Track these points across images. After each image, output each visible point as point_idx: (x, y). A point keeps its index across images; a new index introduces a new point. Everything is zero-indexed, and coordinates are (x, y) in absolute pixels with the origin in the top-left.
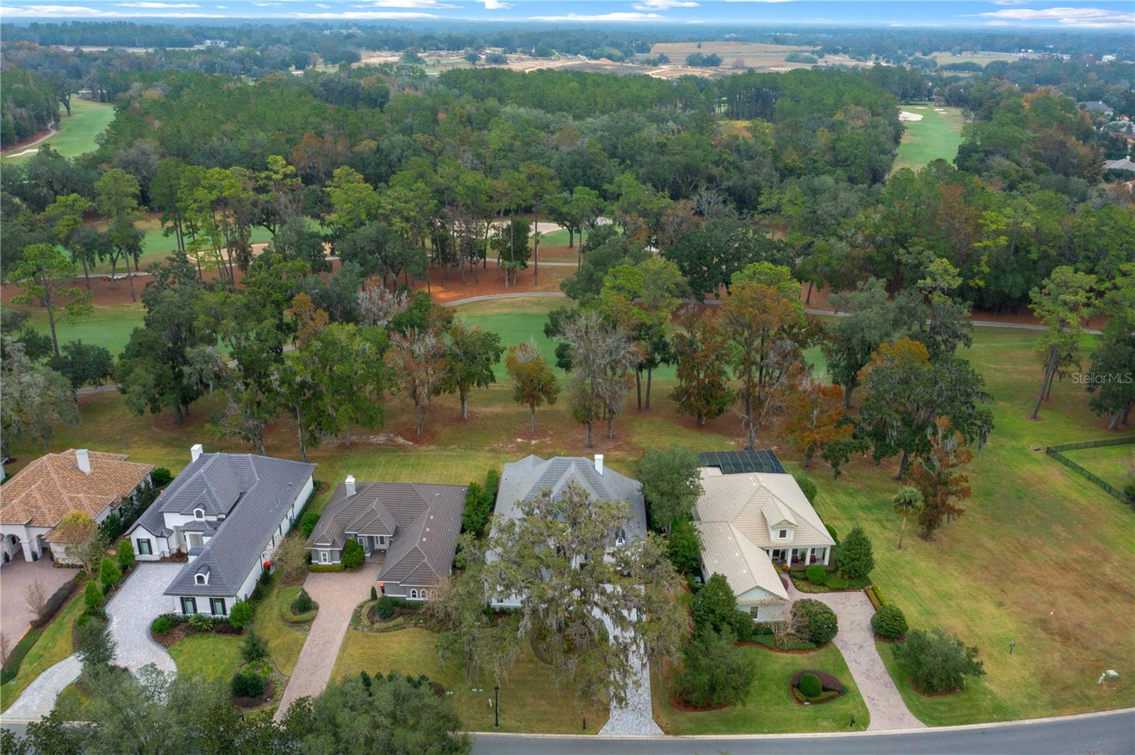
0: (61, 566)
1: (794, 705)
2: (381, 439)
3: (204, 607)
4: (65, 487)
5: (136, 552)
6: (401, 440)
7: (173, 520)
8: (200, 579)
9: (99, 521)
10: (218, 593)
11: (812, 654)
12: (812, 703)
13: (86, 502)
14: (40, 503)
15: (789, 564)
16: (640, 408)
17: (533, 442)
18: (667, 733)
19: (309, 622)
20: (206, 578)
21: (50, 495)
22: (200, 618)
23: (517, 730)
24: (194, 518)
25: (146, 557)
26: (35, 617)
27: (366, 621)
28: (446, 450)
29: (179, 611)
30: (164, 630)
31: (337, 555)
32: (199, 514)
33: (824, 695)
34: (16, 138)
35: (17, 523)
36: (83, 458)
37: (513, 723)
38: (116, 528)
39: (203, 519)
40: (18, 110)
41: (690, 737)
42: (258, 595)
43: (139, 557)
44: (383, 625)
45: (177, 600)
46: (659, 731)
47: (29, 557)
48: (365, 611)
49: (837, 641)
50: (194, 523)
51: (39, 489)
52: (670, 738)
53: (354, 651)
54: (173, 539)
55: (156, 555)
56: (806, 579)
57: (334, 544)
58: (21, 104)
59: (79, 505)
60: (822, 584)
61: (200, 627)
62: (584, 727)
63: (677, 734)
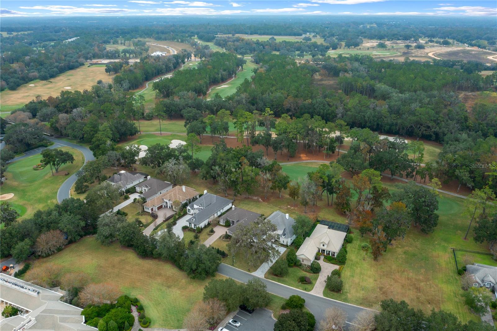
0: (173, 211)
1: (297, 282)
2: (255, 198)
3: (193, 226)
4: (178, 194)
5: (187, 212)
6: (260, 200)
7: (195, 206)
8: (193, 220)
9: (183, 203)
10: (195, 224)
11: (312, 274)
12: (302, 283)
13: (181, 198)
14: (173, 196)
15: (325, 254)
16: (328, 205)
17: (292, 208)
18: (265, 278)
19: (211, 235)
20: (194, 220)
21: (175, 195)
22: (192, 229)
23: (236, 267)
24: (199, 207)
25: (189, 213)
26: (164, 219)
27: (222, 238)
28: (269, 205)
29: (188, 226)
30: (185, 228)
31: (224, 223)
32: (200, 206)
33: (305, 282)
34: (221, 81)
35: (167, 199)
36: (184, 188)
37: (236, 266)
38: (185, 205)
39: (200, 208)
40: (223, 72)
41: (269, 280)
42: (206, 227)
43: (188, 213)
44: (225, 240)
45: (188, 223)
46: (264, 277)
47: (169, 208)
48: (223, 236)
49: (320, 274)
50: (199, 208)
51: (173, 193)
52: (265, 279)
53: (216, 243)
54: (195, 210)
55: (191, 213)
56: (326, 259)
57: (223, 220)
58: (225, 70)
59: (179, 199)
60: (330, 261)
61: (191, 230)
62: (249, 271)
63: (267, 278)
